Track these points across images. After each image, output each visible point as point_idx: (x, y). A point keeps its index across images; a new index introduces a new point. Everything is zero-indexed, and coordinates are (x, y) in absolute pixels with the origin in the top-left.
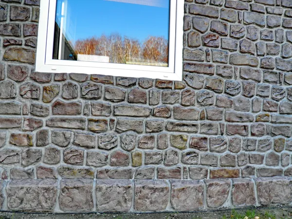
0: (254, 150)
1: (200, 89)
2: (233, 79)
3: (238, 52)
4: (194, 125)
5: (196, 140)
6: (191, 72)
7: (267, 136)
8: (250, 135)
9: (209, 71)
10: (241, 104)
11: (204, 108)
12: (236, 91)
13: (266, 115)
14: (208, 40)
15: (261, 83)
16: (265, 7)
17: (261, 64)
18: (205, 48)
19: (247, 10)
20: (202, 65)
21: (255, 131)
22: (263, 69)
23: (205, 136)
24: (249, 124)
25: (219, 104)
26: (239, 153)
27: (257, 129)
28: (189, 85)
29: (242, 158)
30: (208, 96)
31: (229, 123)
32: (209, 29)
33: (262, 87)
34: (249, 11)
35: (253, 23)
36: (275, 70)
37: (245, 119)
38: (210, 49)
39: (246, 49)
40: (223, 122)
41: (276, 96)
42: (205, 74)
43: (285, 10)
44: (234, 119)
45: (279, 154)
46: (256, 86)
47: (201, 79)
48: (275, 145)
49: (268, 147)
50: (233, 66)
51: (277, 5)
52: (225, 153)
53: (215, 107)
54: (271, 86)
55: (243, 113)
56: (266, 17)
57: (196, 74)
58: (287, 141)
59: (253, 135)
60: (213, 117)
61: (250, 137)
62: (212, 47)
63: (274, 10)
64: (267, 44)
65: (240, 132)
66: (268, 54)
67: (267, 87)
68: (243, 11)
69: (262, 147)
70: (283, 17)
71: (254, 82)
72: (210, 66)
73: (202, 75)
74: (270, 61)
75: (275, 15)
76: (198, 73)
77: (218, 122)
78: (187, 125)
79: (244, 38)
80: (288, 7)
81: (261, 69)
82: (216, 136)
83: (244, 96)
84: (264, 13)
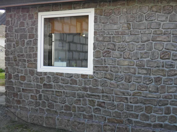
0: (132, 111)
1: (101, 78)
2: (119, 73)
3: (122, 58)
4: (98, 96)
5: (99, 103)
6: (97, 70)
7: (140, 104)
8: (129, 102)
9: (106, 69)
10: (124, 86)
11: (103, 88)
12: (121, 79)
13: (139, 93)
14: (105, 54)
15: (137, 74)
16: (139, 30)
17: (136, 64)
18: (104, 58)
19: (128, 34)
20: (103, 67)
21: (131, 101)
22: (138, 67)
23: (104, 101)
24: (128, 97)
25: (111, 86)
26: (123, 111)
27: (133, 100)
28: (95, 77)
29: (125, 114)
30: (105, 82)
31: (117, 96)
32: (106, 48)
33: (136, 77)
34: (129, 34)
35: (132, 41)
36: (146, 67)
37: (126, 94)
38: (106, 58)
39: (126, 56)
40: (114, 95)
41: (146, 82)
42: (104, 71)
43: (153, 30)
44: (120, 94)
45: (149, 115)
46: (133, 76)
47: (102, 74)
48: (145, 110)
49: (141, 110)
50: (119, 66)
51: (147, 29)
52: (115, 110)
53: (109, 87)
54: (143, 76)
55: (125, 91)
56: (140, 37)
57: (99, 71)
58: (154, 108)
59: (131, 103)
60: (108, 92)
61: (129, 104)
62: (107, 57)
63: (145, 31)
64: (140, 52)
65: (123, 100)
66: (141, 58)
67: (140, 77)
68: (125, 36)
69: (137, 110)
70: (152, 35)
71: (132, 74)
72: (107, 67)
73: (103, 71)
74: (142, 62)
75: (146, 35)
76: (100, 71)
77: (111, 95)
78: (95, 95)
79: (126, 50)
80: (156, 29)
81: (136, 67)
82: (110, 102)
83: (125, 82)
84: (139, 35)
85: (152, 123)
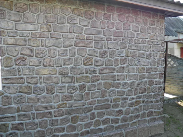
0: (57, 125)
1: (15, 93)
2: (39, 85)
3: (42, 66)
4: (12, 117)
5: (15, 126)
6: (7, 84)
7: (66, 116)
8: (53, 116)
9: (21, 81)
10: (46, 99)
11: (19, 105)
12: (42, 92)
13: (64, 104)
14: (19, 61)
15: (60, 84)
16: (61, 34)
17: (59, 72)
18: (17, 67)
19: (48, 37)
20: (16, 78)
21: (56, 114)
22: (61, 75)
23: (21, 122)
24: (52, 111)
25: (29, 101)
26: (47, 128)
27: (58, 113)
28: (6, 92)
29: (50, 131)
30: (21, 97)
31: (38, 112)
32: (19, 54)
33: (60, 87)
34: (50, 38)
35: (53, 46)
36: (70, 75)
37: (49, 108)
38: (20, 67)
39: (47, 64)
40: (34, 111)
41: (71, 91)
42: (18, 83)
43: (76, 35)
44: (41, 109)
45: (76, 125)
46: (56, 86)
47: (16, 87)
48: (72, 120)
49: (67, 122)
50: (38, 76)
51: (70, 32)
52: (37, 129)
53: (27, 103)
54: (67, 85)
55: (47, 104)
56: (62, 41)
57: (11, 84)
58: (80, 116)
59: (55, 116)
60: (26, 110)
61: (54, 118)
62: (22, 65)
63: (68, 35)
64: (63, 59)
65: (46, 116)
66: (64, 65)
67: (64, 86)
68: (45, 39)
69: (63, 123)
70: (75, 39)
71: (55, 84)
72: (22, 78)
73: (16, 84)
74: (65, 69)
75: (69, 39)
76: (13, 84)
77: (30, 113)
78: (7, 117)
79: (46, 56)
80: (78, 33)
81: (59, 75)
82: (30, 120)
83: (48, 94)
84: (61, 38)
85: (79, 132)
